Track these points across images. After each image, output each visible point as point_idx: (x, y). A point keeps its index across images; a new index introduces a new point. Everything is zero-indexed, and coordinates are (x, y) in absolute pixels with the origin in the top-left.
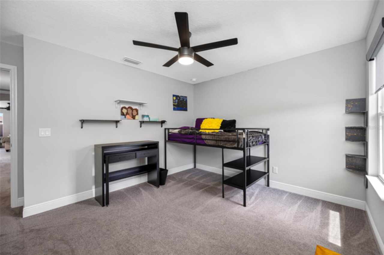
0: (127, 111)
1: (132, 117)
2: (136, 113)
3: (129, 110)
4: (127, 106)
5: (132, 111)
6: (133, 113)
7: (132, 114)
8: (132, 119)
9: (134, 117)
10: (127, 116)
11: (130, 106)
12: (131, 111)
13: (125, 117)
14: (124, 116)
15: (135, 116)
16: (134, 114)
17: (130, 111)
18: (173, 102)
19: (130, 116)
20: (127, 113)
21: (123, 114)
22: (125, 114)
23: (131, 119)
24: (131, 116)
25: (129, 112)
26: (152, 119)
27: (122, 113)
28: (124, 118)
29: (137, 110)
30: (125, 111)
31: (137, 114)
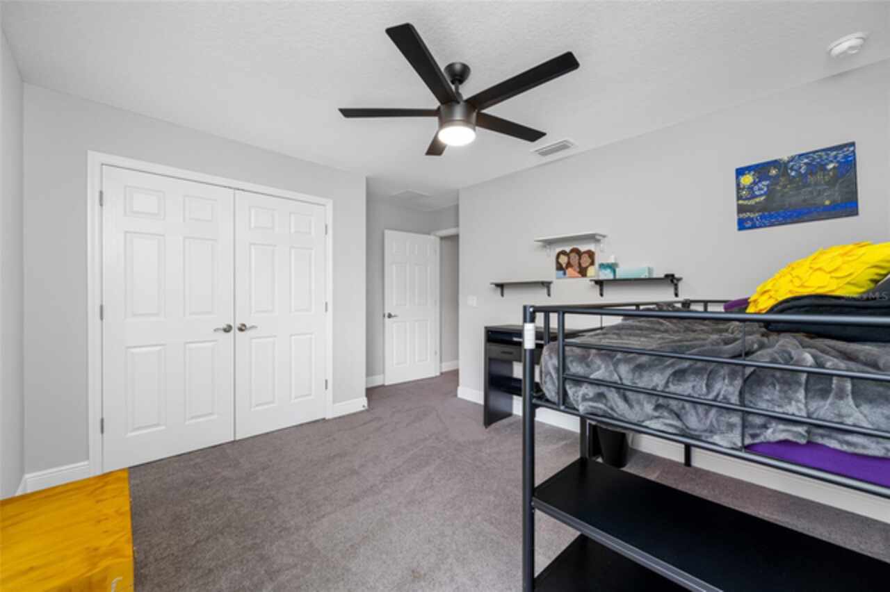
0: (569, 258)
1: (580, 272)
2: (589, 261)
3: (573, 255)
4: (568, 249)
5: (580, 259)
6: (582, 261)
7: (580, 264)
8: (580, 276)
9: (583, 272)
10: (569, 271)
11: (575, 246)
12: (577, 257)
13: (565, 274)
14: (561, 272)
15: (587, 268)
16: (584, 265)
17: (574, 258)
18: (739, 198)
19: (575, 270)
20: (569, 265)
21: (559, 267)
22: (564, 266)
23: (577, 277)
24: (578, 270)
25: (571, 262)
26: (621, 273)
27: (559, 265)
28: (562, 276)
29: (591, 254)
30: (563, 260)
31: (592, 263)
